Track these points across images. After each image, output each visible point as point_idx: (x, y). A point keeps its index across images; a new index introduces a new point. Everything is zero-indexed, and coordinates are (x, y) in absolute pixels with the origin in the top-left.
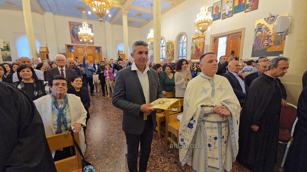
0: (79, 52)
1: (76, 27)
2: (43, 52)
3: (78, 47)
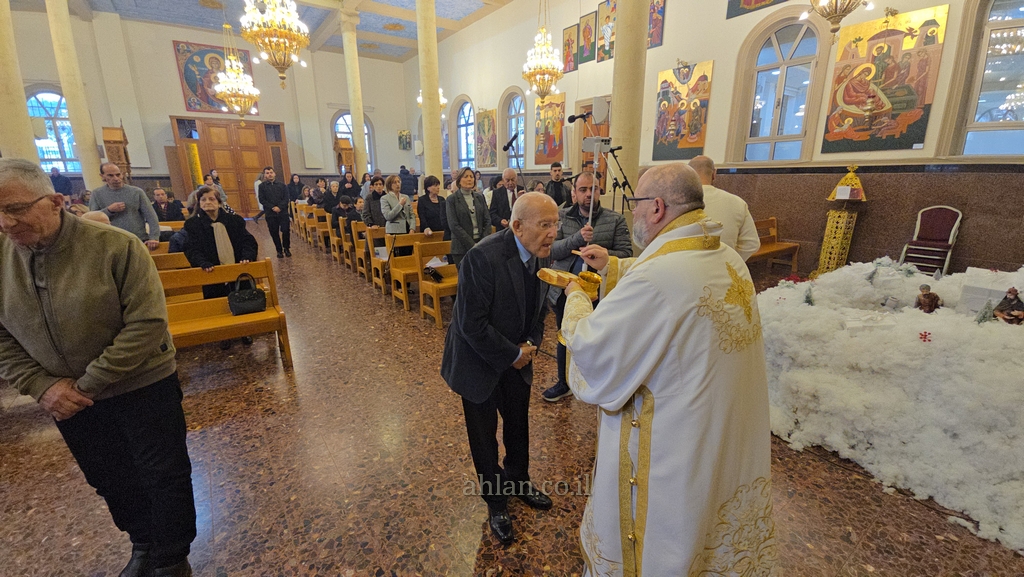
0: (215, 140)
1: (197, 59)
2: (115, 142)
3: (209, 123)
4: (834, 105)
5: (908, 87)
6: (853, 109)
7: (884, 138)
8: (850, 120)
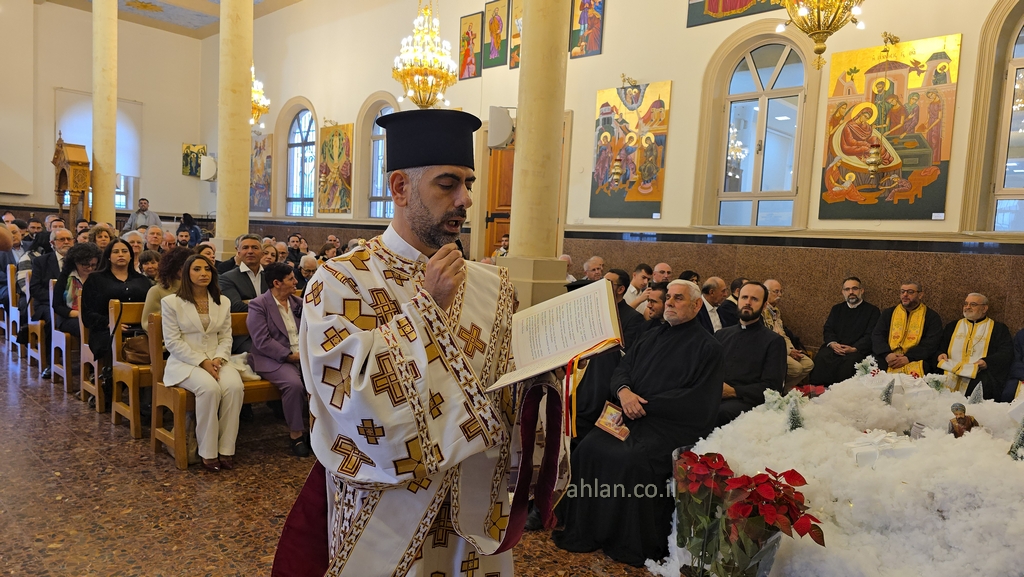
4: (830, 154)
5: (919, 138)
6: (854, 161)
7: (896, 202)
8: (851, 177)
